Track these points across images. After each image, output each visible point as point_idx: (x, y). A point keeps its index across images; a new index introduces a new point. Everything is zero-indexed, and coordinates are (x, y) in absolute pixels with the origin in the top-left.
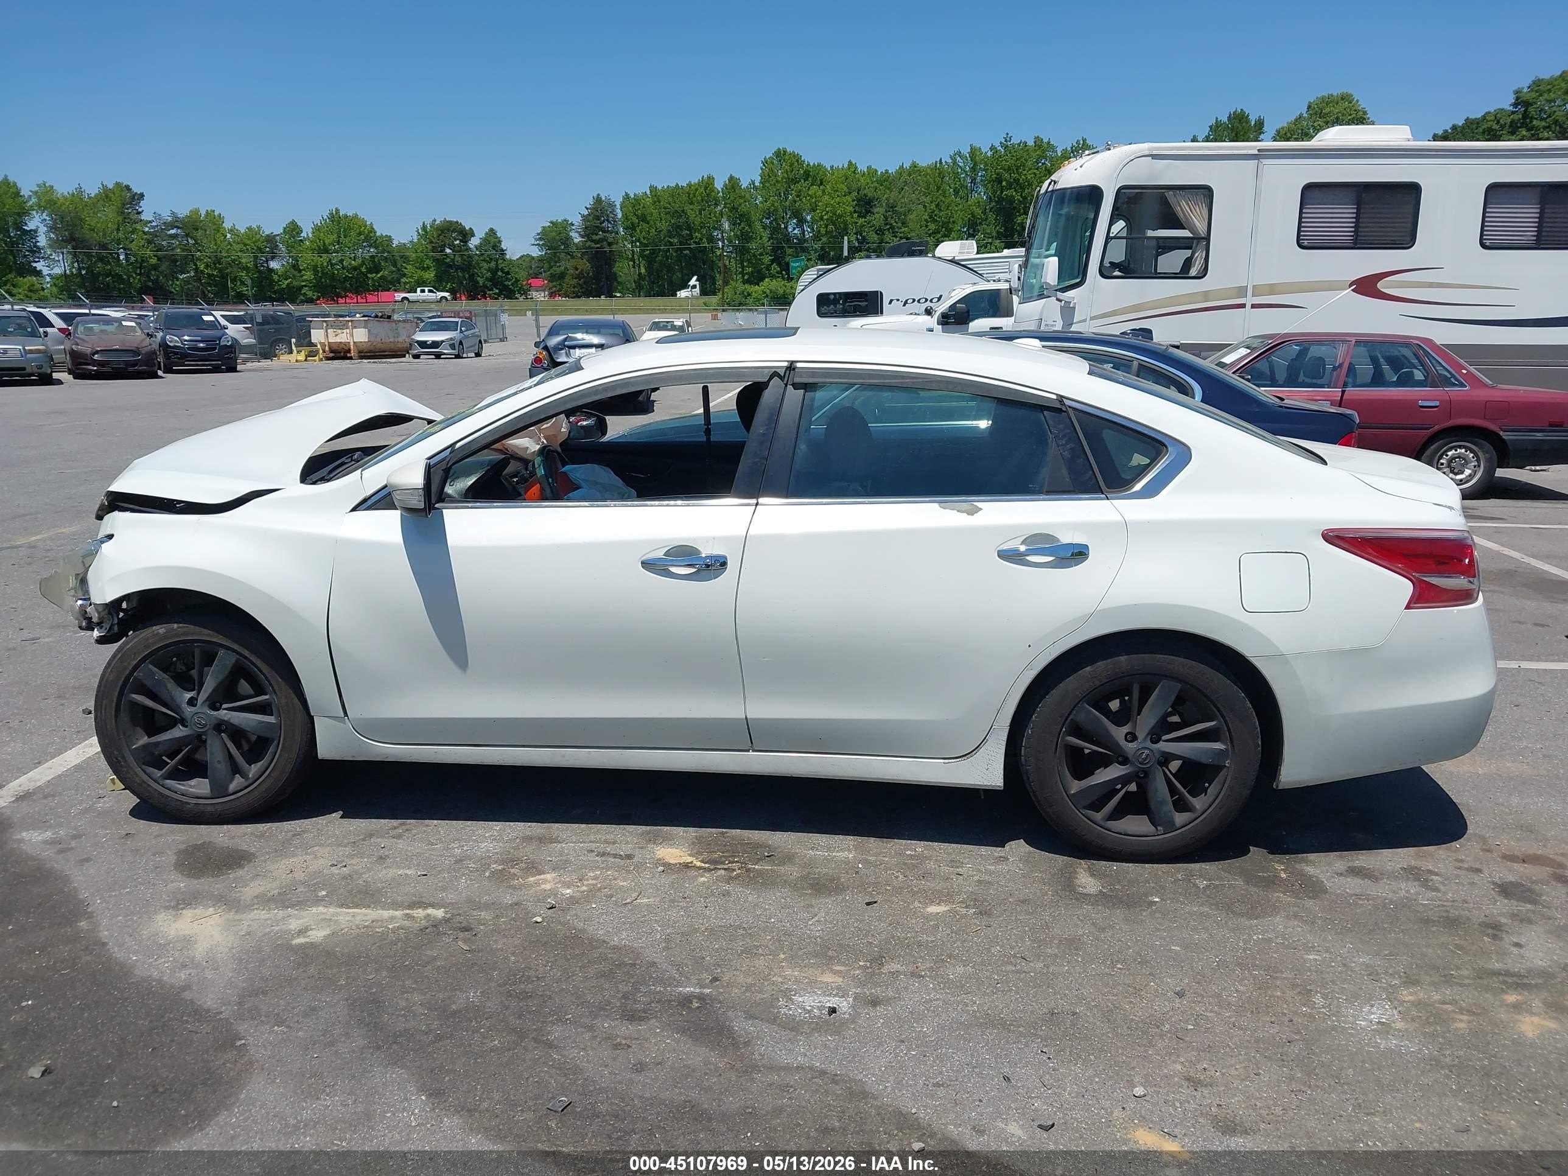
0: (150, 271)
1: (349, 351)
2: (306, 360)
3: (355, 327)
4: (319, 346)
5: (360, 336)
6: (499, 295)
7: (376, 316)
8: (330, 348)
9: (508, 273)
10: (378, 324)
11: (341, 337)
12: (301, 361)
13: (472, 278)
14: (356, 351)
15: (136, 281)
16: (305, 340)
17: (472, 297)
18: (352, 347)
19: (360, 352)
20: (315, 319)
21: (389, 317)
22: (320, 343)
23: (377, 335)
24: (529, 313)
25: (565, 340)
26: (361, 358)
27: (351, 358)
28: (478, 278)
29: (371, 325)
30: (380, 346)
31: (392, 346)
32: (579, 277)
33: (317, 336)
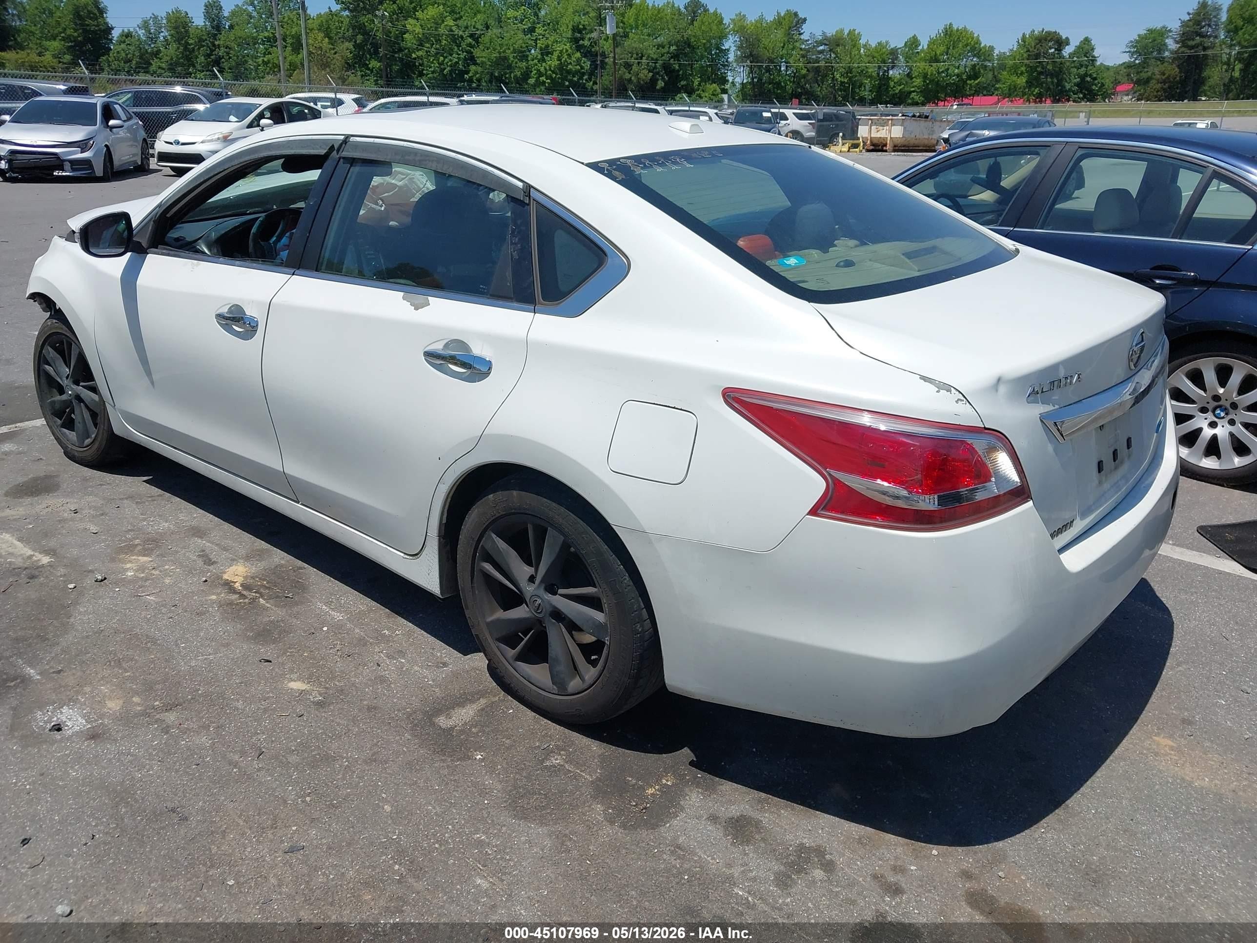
0: (800, 79)
1: (885, 145)
2: (848, 151)
3: (894, 125)
4: (861, 140)
5: (896, 132)
6: (1082, 99)
7: (914, 116)
8: (871, 142)
9: (1095, 79)
10: (915, 123)
11: (881, 133)
12: (844, 152)
13: (1060, 83)
14: (892, 145)
15: (789, 87)
16: (852, 134)
17: (1056, 101)
18: (888, 142)
19: (895, 146)
20: (863, 117)
21: (927, 117)
22: (863, 138)
23: (912, 132)
24: (1082, 115)
25: (967, 136)
26: (894, 151)
27: (886, 151)
28: (1066, 84)
29: (907, 123)
30: (912, 142)
31: (926, 142)
32: (1164, 82)
33: (863, 131)
